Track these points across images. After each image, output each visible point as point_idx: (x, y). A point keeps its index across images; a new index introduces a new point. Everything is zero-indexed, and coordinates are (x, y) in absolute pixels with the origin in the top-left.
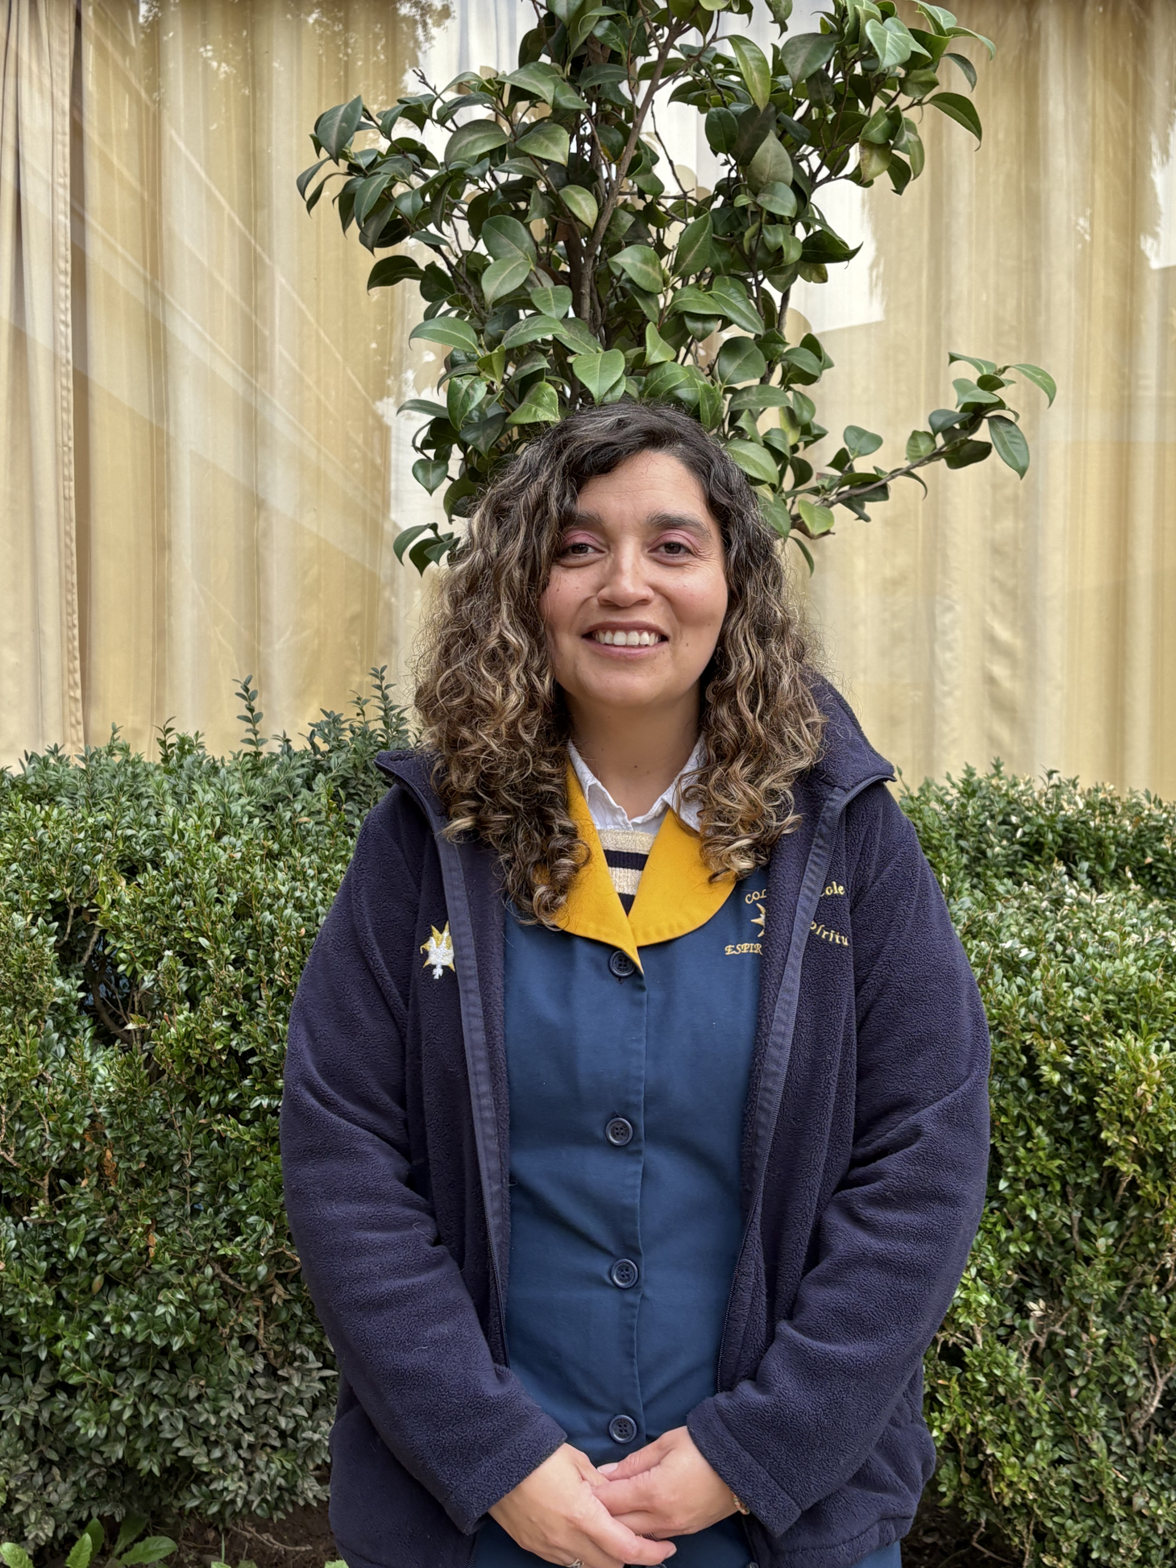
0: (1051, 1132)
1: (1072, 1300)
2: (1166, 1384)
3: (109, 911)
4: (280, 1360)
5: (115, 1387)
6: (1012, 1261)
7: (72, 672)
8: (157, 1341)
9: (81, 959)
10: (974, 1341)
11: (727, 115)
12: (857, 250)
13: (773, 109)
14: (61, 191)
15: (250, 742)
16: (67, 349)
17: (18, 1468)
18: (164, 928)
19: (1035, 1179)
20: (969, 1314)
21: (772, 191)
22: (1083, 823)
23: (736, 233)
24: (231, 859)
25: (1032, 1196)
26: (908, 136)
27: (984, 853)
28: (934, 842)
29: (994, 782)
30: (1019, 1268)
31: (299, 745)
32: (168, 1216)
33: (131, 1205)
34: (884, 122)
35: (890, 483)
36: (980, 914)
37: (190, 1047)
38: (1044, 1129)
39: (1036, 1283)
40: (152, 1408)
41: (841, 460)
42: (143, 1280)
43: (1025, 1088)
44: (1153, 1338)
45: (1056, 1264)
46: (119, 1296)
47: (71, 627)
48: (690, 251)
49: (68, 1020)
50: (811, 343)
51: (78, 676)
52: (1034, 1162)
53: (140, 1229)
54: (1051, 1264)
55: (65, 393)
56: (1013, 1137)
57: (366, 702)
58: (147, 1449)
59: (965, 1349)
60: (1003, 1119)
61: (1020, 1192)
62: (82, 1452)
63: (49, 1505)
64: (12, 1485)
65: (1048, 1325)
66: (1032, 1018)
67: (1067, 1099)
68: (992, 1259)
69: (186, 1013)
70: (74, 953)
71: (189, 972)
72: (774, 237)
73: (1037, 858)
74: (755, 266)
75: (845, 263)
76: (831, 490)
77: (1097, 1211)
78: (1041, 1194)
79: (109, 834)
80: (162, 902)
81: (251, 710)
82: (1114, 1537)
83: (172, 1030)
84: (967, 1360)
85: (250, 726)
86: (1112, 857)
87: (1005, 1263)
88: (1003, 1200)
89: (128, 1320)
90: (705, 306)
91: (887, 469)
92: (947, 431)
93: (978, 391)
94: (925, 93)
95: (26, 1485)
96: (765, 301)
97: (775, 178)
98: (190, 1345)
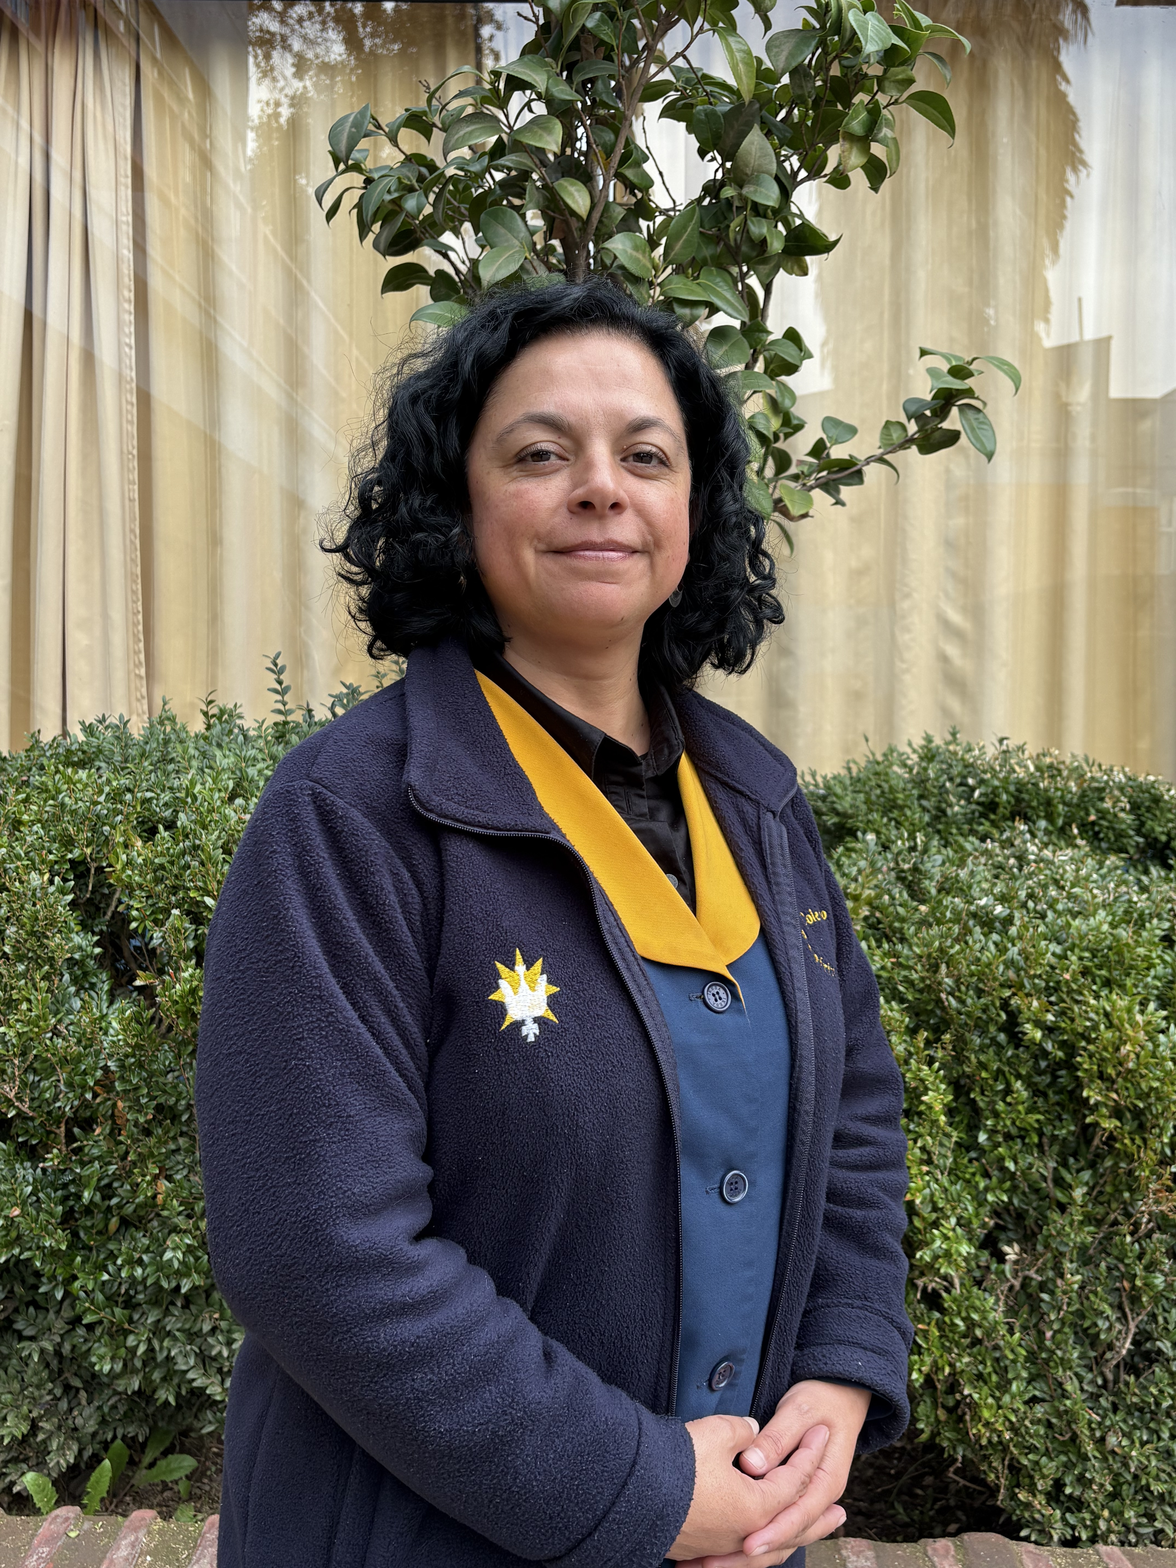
0: (1029, 1084)
1: (1047, 1246)
2: (1137, 1327)
3: (123, 870)
5: (131, 1321)
6: (988, 1208)
7: (137, 653)
8: (165, 1284)
9: (105, 914)
10: (952, 1284)
11: (714, 113)
12: (836, 242)
13: (757, 106)
14: (124, 227)
15: (280, 712)
16: (131, 369)
17: (41, 1397)
18: (174, 887)
19: (1014, 1131)
20: (950, 1263)
21: (756, 181)
22: (1033, 784)
23: (722, 226)
24: (240, 821)
25: (1011, 1148)
26: (885, 132)
27: (944, 812)
28: (900, 802)
29: (951, 748)
30: (995, 1213)
31: (321, 714)
32: (178, 1163)
33: (140, 1154)
34: (864, 115)
35: (864, 468)
36: (952, 871)
37: (194, 1003)
38: (1023, 1082)
39: (1010, 1226)
40: (165, 1344)
41: (819, 449)
42: (155, 1223)
43: (1004, 1043)
44: (1126, 1284)
45: (1031, 1211)
46: (133, 1239)
47: (135, 614)
48: (678, 240)
49: (86, 974)
50: (792, 336)
51: (142, 657)
52: (1013, 1116)
53: (148, 1178)
54: (1027, 1211)
55: (129, 407)
56: (992, 1090)
57: (385, 675)
58: (164, 1379)
59: (944, 1295)
60: (984, 1074)
61: (999, 1145)
62: (105, 1382)
63: (74, 1430)
64: (34, 1414)
65: (1022, 1270)
66: (1011, 974)
67: (1045, 1054)
68: (970, 1208)
69: (190, 970)
70: (98, 909)
71: (196, 930)
72: (759, 228)
73: (992, 817)
74: (740, 259)
75: (825, 255)
76: (810, 475)
77: (1071, 1160)
78: (1018, 1145)
79: (129, 796)
80: (172, 863)
81: (280, 683)
82: (1088, 1475)
83: (178, 986)
84: (946, 1305)
85: (279, 697)
86: (1059, 815)
87: (982, 1211)
88: (982, 1151)
89: (140, 1262)
90: (692, 292)
91: (861, 456)
92: (919, 418)
93: (950, 378)
94: (902, 92)
95: (49, 1413)
96: (749, 295)
97: (760, 171)
98: (200, 1286)
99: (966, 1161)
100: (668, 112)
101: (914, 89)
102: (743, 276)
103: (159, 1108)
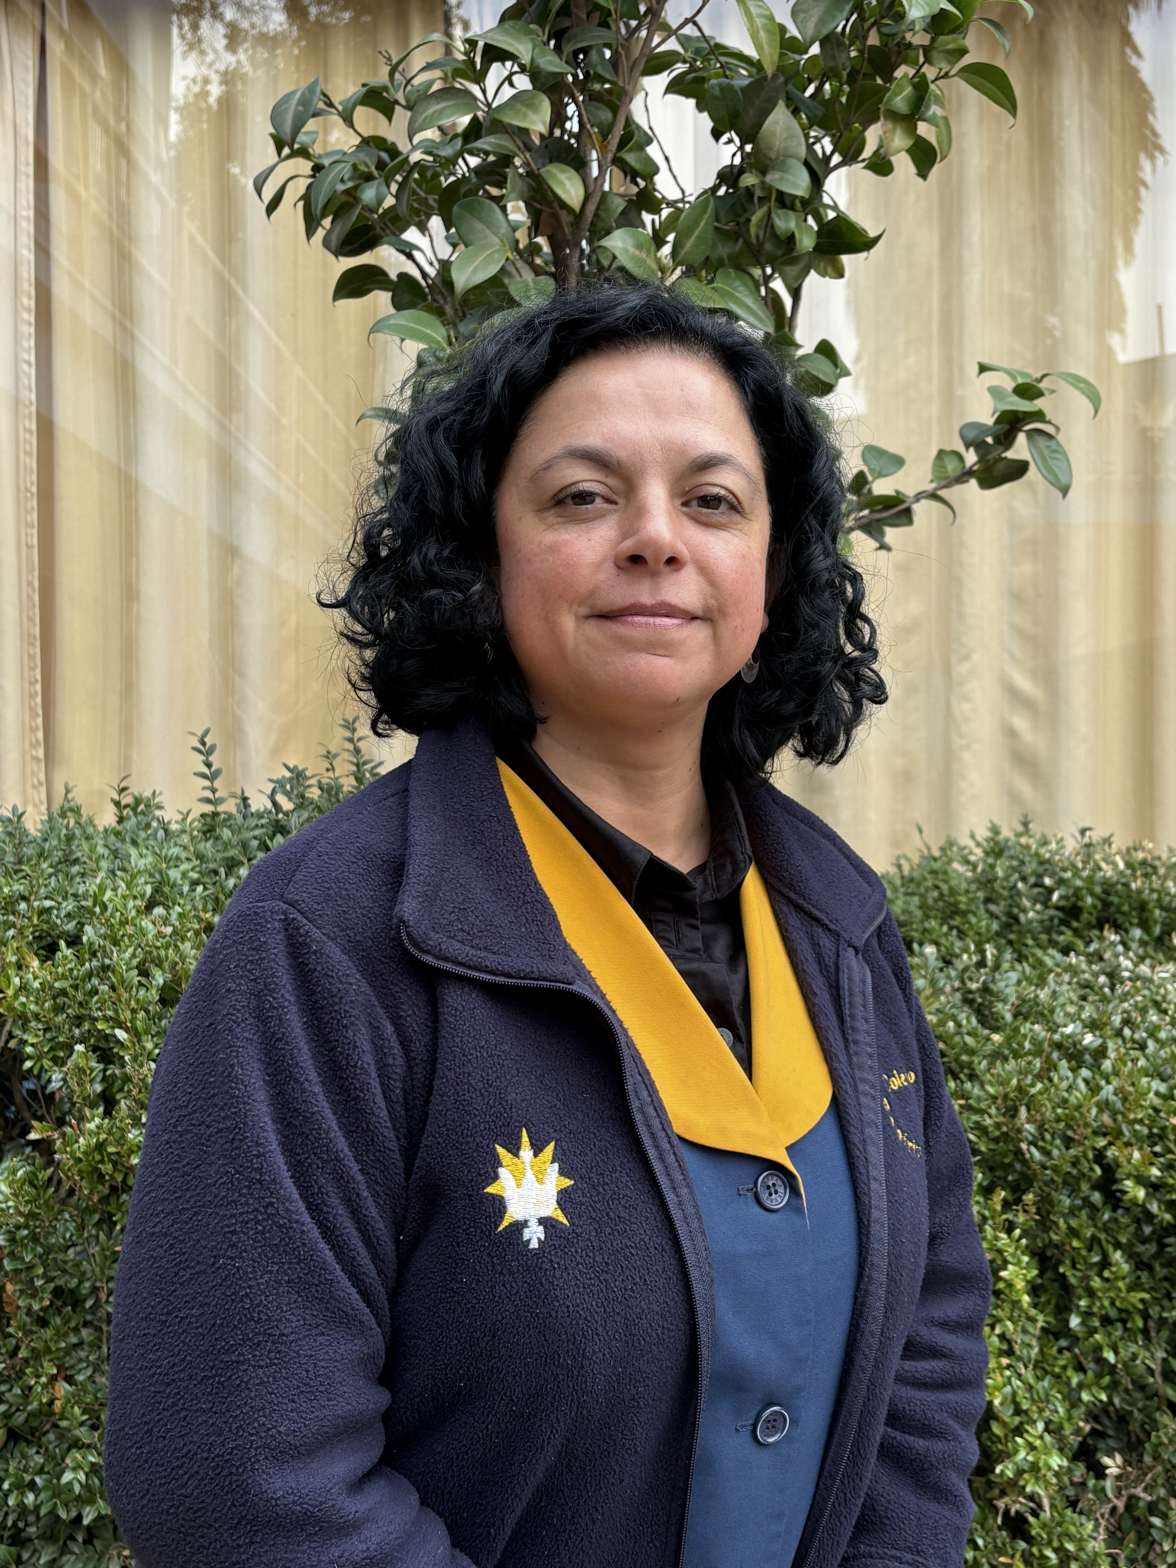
0: (1131, 1255)
1: (1156, 1457)
3: (16, 996)
6: (1083, 1409)
7: (33, 730)
8: (63, 1514)
10: (1040, 1506)
11: (730, 88)
12: (878, 239)
13: (782, 79)
14: (24, 224)
15: (208, 801)
16: (30, 390)
18: (77, 1017)
19: (1113, 1314)
20: (1037, 1479)
21: (782, 168)
22: (1124, 885)
23: (742, 220)
24: (160, 935)
25: (1109, 1335)
26: (935, 110)
27: (1016, 919)
28: (962, 907)
29: (1023, 840)
30: (1092, 1416)
31: (259, 803)
32: (81, 1360)
33: (33, 1350)
34: (908, 90)
35: (914, 506)
36: (1030, 991)
37: (102, 1161)
38: (1124, 1252)
39: (1110, 1432)
41: (859, 484)
42: (51, 1436)
43: (1099, 1204)
45: (1136, 1413)
46: (24, 1456)
47: (33, 683)
48: (689, 236)
50: (826, 349)
51: (40, 735)
52: (1112, 1294)
53: (43, 1380)
54: (1131, 1412)
55: (27, 436)
56: (1086, 1263)
57: (336, 756)
59: (1031, 1519)
60: (1076, 1243)
61: (1095, 1331)
65: (1127, 1487)
66: (1106, 1118)
67: (1150, 1217)
68: (1061, 1410)
71: (105, 1070)
72: (786, 222)
73: (1075, 924)
74: (763, 259)
75: (864, 254)
78: (1118, 1332)
79: (23, 906)
80: (76, 987)
83: (81, 1140)
84: (1033, 1532)
85: (207, 783)
86: (1156, 922)
87: (1075, 1413)
88: (1074, 1339)
89: (32, 1485)
90: (707, 298)
91: (910, 492)
92: (979, 446)
93: (1015, 399)
94: (953, 63)
96: (774, 301)
97: (787, 155)
98: (106, 1515)
99: (1054, 1351)
100: (676, 87)
101: (967, 60)
102: (767, 279)
103: (58, 1292)
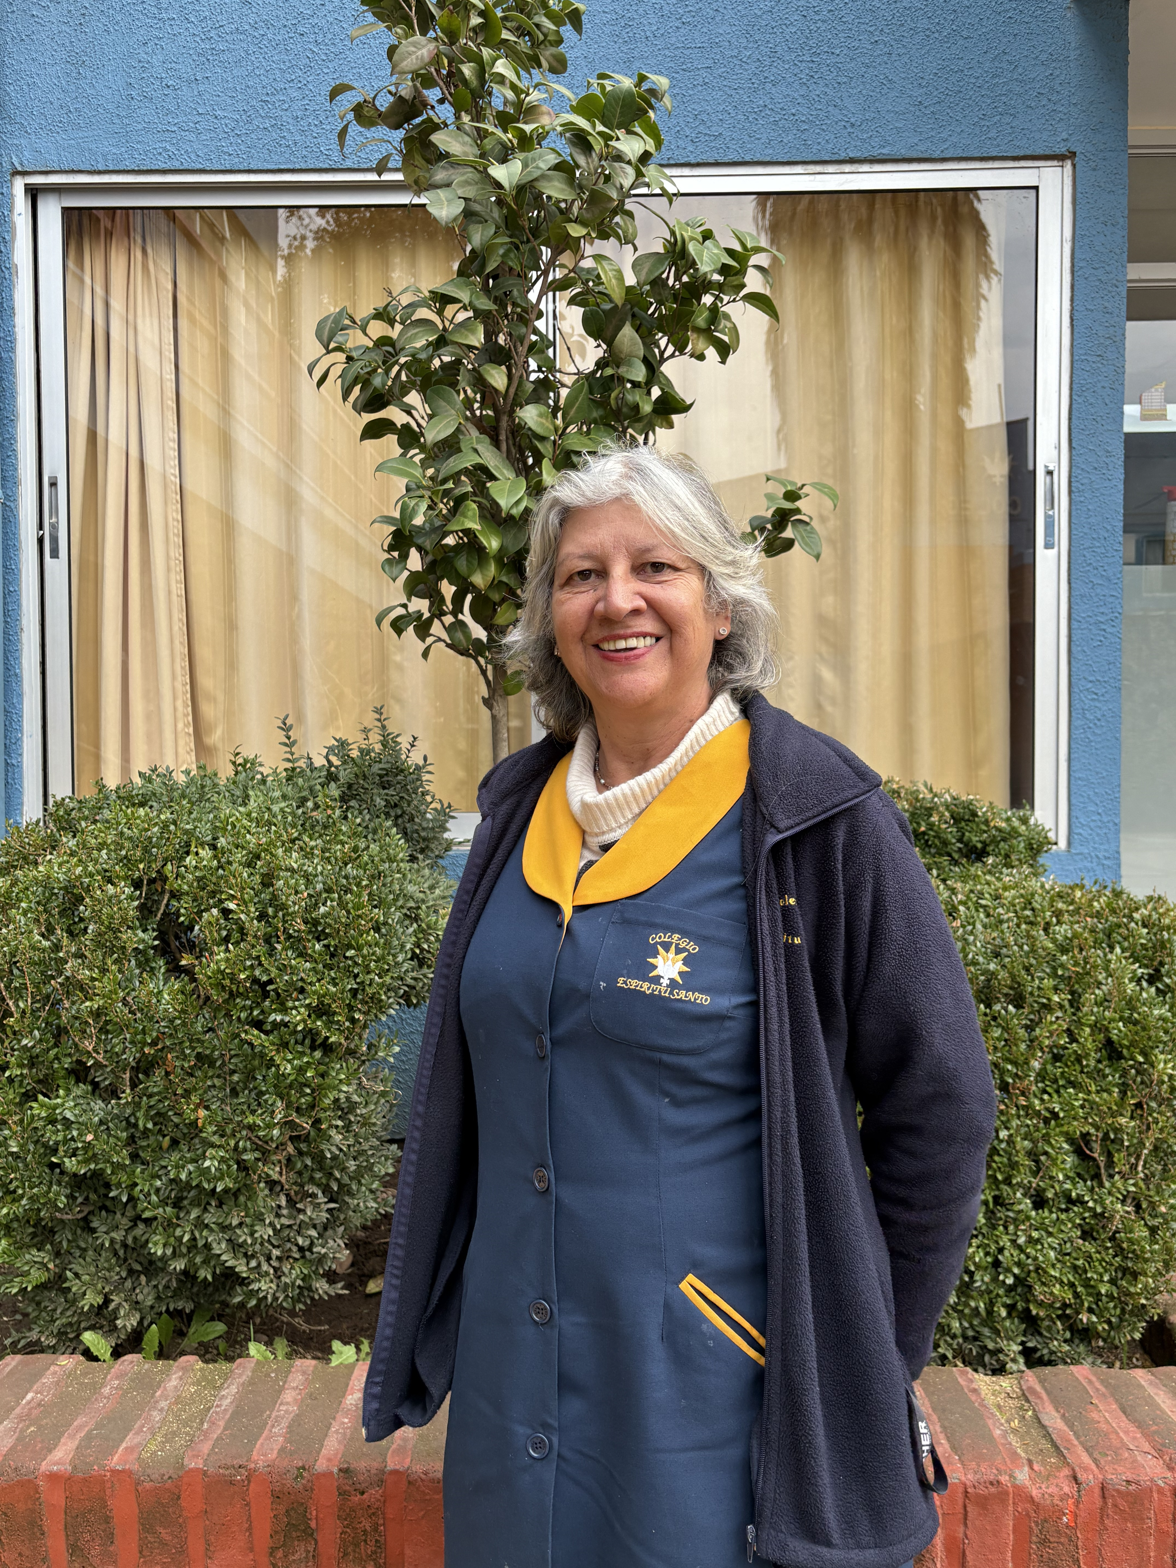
4: (299, 1196)
5: (178, 1218)
8: (206, 1185)
9: (155, 916)
11: (594, 312)
12: (692, 405)
13: (629, 306)
15: (289, 760)
17: (111, 1277)
23: (606, 395)
26: (726, 323)
32: (213, 1097)
33: (185, 1090)
34: (706, 314)
37: (223, 978)
40: (204, 1233)
42: (197, 1141)
48: (572, 407)
53: (191, 1107)
57: (370, 730)
58: (204, 1262)
62: (160, 1264)
63: (137, 1303)
64: (107, 1290)
69: (221, 953)
70: (151, 912)
72: (633, 397)
74: (622, 418)
75: (684, 415)
81: (289, 738)
83: (212, 966)
85: (287, 749)
90: (584, 445)
92: (764, 530)
93: (783, 501)
94: (739, 292)
95: (117, 1289)
97: (631, 356)
98: (230, 1189)
100: (574, 301)
101: (747, 291)
103: (199, 1057)
